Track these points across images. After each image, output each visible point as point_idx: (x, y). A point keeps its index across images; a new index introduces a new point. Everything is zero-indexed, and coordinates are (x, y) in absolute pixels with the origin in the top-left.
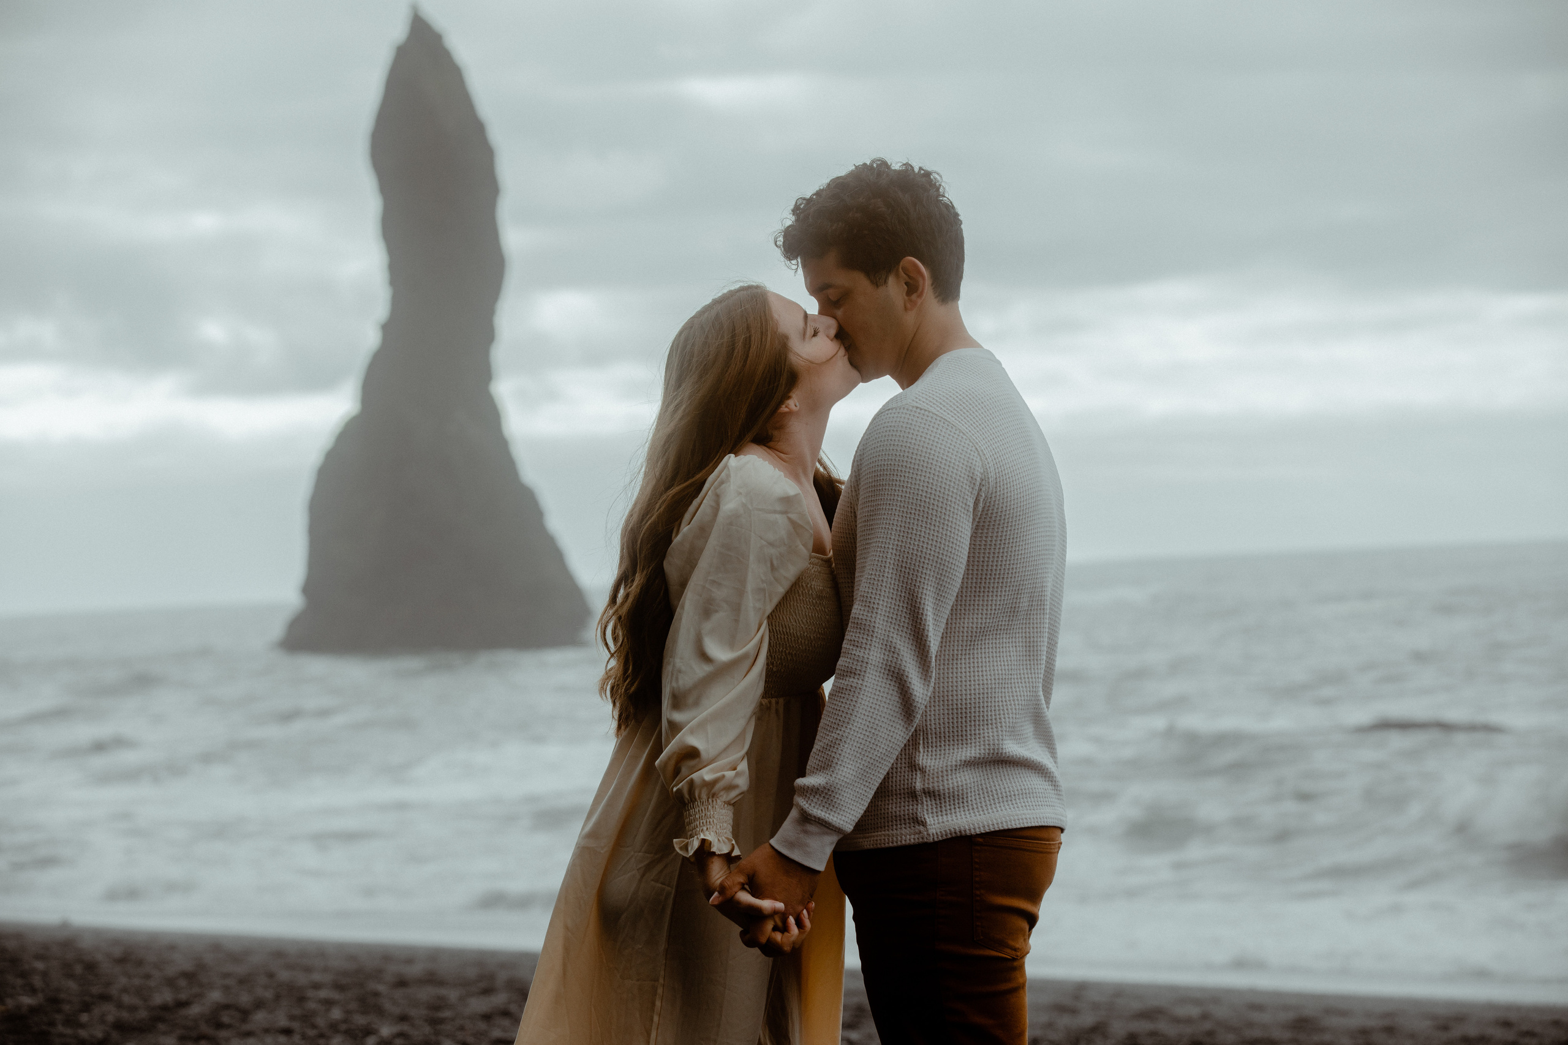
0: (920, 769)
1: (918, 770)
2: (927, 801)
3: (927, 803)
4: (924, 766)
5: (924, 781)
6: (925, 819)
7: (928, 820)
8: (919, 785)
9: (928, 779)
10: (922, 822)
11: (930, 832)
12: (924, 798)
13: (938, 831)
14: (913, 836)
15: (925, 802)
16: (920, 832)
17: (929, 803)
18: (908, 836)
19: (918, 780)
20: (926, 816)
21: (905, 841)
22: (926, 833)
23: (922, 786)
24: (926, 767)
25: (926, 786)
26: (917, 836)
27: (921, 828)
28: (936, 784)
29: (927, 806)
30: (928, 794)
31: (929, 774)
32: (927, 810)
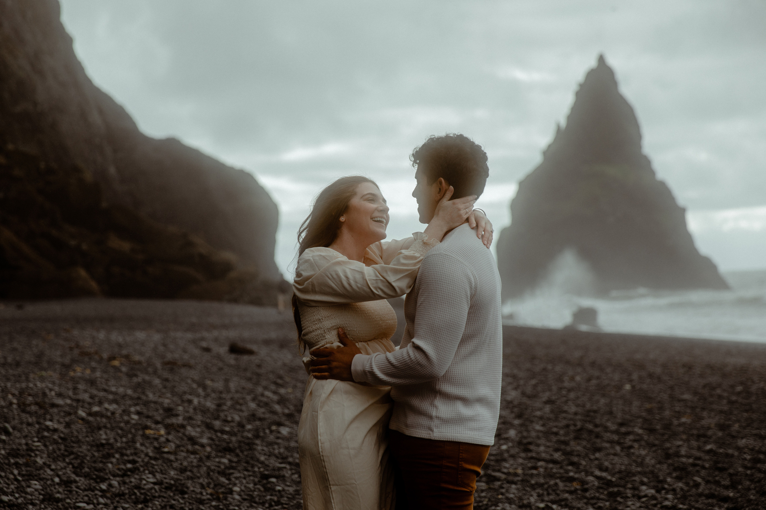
0: (435, 407)
3: (436, 422)
5: (437, 412)
7: (434, 430)
8: (434, 414)
9: (439, 412)
10: (432, 430)
11: (434, 435)
12: (435, 420)
13: (438, 436)
14: (426, 435)
16: (430, 434)
17: (437, 422)
18: (424, 434)
19: (434, 411)
20: (434, 428)
21: (423, 436)
22: (432, 435)
23: (436, 415)
24: (437, 407)
25: (438, 414)
26: (428, 435)
27: (431, 432)
28: (442, 415)
29: (436, 423)
30: (437, 418)
31: (440, 410)
32: (435, 425)
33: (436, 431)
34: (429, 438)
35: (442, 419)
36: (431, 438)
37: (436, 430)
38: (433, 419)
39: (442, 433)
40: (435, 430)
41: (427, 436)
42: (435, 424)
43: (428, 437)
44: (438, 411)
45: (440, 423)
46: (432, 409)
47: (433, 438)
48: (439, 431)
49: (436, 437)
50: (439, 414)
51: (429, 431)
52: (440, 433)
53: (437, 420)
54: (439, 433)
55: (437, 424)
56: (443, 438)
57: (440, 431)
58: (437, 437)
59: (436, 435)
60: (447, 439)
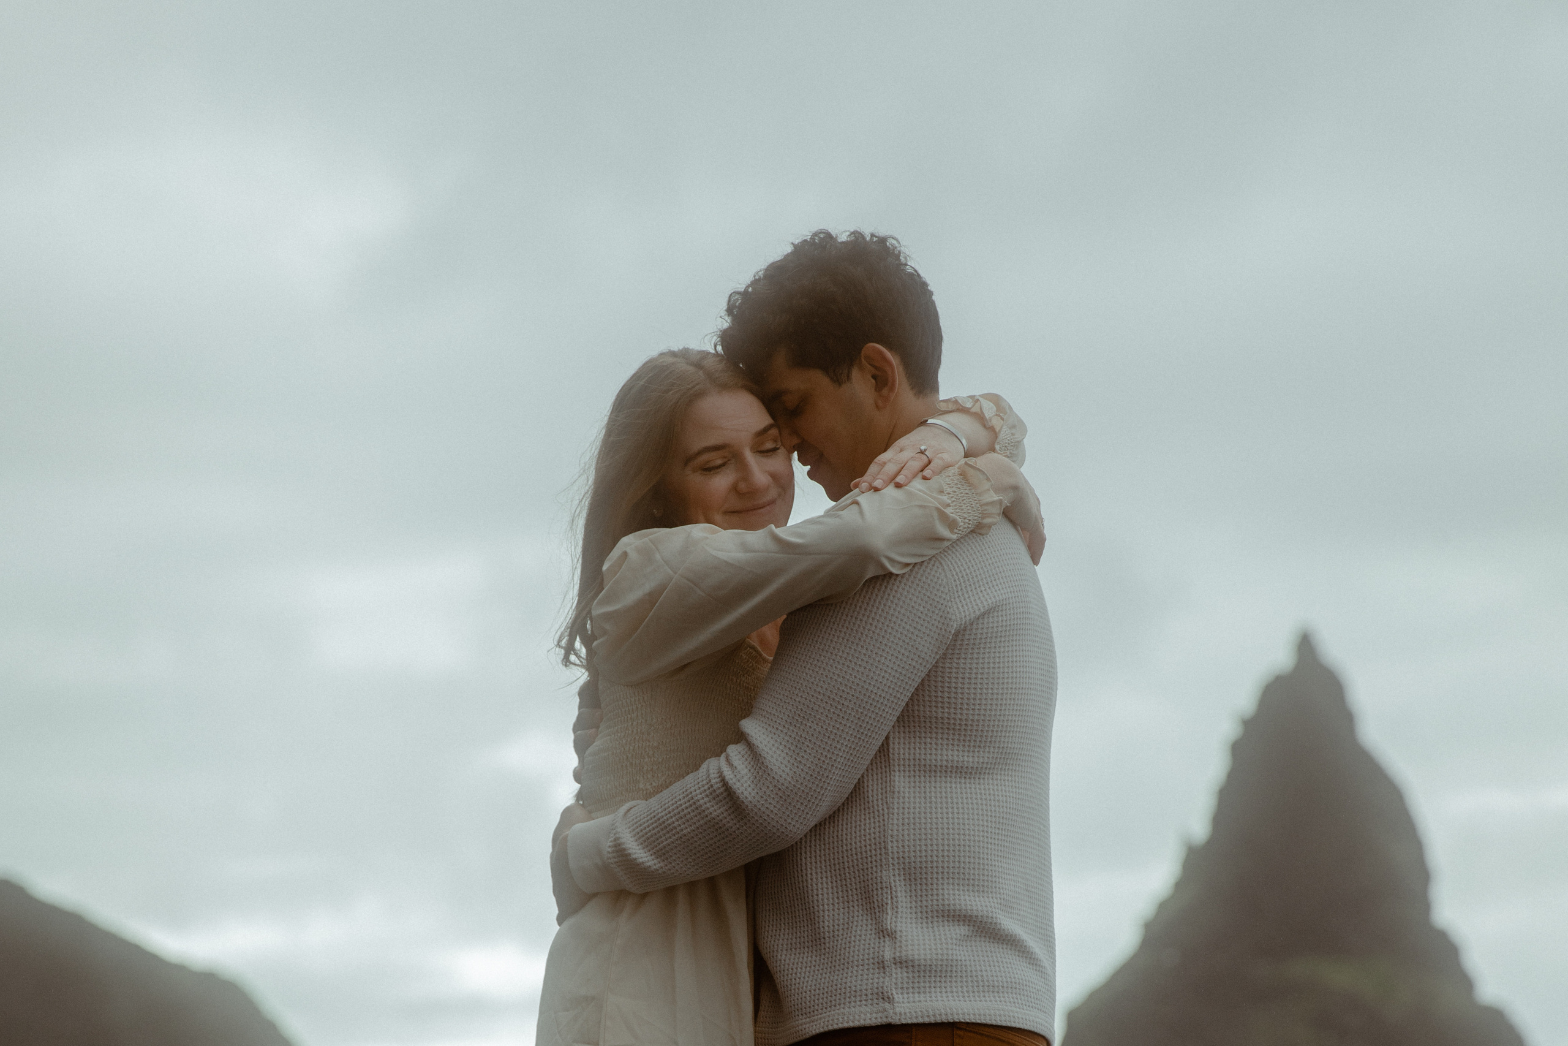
0: (889, 936)
1: (886, 936)
2: (896, 974)
3: (898, 975)
4: (893, 931)
5: (895, 948)
6: (892, 994)
7: (896, 996)
8: (888, 955)
9: (901, 947)
10: (888, 998)
11: (898, 1010)
12: (894, 970)
13: (907, 1011)
14: (874, 1015)
15: (894, 975)
16: (884, 1011)
17: (899, 975)
18: (866, 1016)
19: (887, 948)
20: (894, 992)
21: (865, 1020)
22: (891, 1011)
23: (893, 956)
24: (895, 932)
25: (897, 954)
26: (880, 1014)
27: (887, 1006)
28: (910, 952)
29: (896, 979)
30: (899, 965)
31: (900, 942)
32: (896, 984)
33: (901, 1000)
34: (884, 1021)
35: (910, 963)
36: (890, 1020)
37: (900, 996)
38: (887, 969)
39: (920, 1004)
40: (898, 997)
41: (876, 1018)
42: (894, 980)
43: (879, 1020)
44: (898, 944)
45: (908, 977)
46: (882, 944)
47: (896, 1020)
48: (908, 998)
49: (903, 1017)
50: (900, 952)
51: (882, 1005)
52: (912, 1004)
53: (899, 970)
54: (908, 1005)
55: (900, 980)
56: (922, 1017)
58: (905, 1013)
59: (903, 1011)
60: (934, 1016)
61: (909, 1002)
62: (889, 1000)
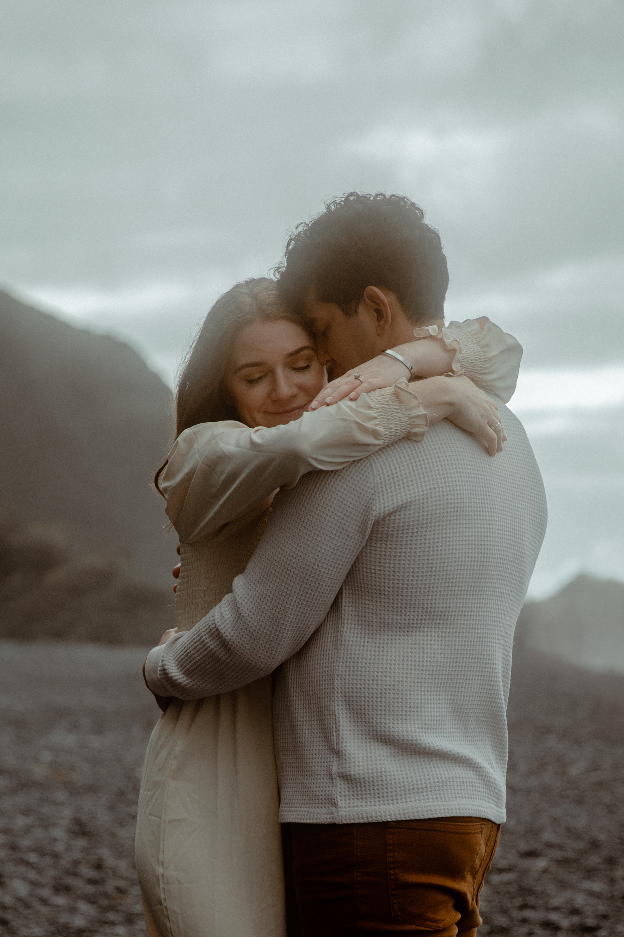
33: (344, 805)
34: (331, 821)
35: (350, 777)
36: (335, 821)
37: (343, 802)
38: (334, 781)
39: (357, 808)
40: (341, 803)
41: (326, 818)
43: (329, 820)
44: (342, 761)
45: (349, 788)
46: (332, 759)
47: (339, 821)
48: (349, 804)
49: (345, 818)
50: (344, 767)
51: (331, 808)
52: (352, 809)
53: (343, 782)
54: (348, 809)
55: (343, 789)
56: (358, 819)
57: (352, 804)
58: (346, 816)
59: (344, 814)
60: (367, 817)
61: (349, 807)
62: (335, 805)
